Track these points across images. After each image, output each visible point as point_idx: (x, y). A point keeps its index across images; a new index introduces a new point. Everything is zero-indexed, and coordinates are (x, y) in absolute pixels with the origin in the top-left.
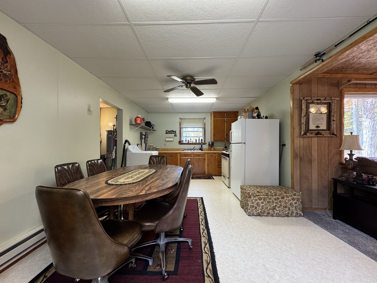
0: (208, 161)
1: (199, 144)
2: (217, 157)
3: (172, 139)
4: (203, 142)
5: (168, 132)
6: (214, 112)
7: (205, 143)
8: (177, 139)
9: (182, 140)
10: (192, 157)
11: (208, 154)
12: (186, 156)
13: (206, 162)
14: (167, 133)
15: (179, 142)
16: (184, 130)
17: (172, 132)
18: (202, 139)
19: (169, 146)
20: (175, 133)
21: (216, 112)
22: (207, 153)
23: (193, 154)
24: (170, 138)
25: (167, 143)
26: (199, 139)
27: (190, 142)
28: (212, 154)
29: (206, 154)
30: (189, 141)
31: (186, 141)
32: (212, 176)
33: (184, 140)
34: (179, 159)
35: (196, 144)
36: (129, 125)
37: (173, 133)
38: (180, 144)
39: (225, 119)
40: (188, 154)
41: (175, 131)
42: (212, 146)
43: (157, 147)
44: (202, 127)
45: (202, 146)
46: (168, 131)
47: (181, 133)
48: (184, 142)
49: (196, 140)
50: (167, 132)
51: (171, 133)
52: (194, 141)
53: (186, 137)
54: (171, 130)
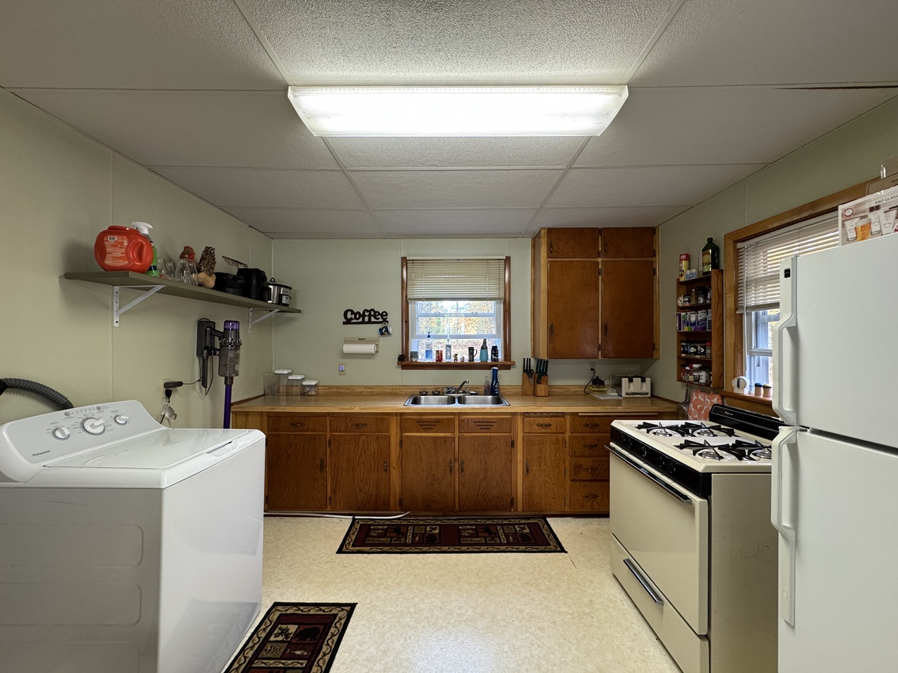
0: (527, 451)
1: (483, 366)
2: (568, 434)
3: (370, 348)
4: (501, 356)
5: (352, 318)
6: (551, 231)
7: (507, 363)
8: (392, 346)
9: (412, 349)
10: (457, 433)
11: (527, 419)
12: (425, 430)
13: (520, 457)
14: (348, 322)
15: (402, 358)
16: (418, 308)
17: (370, 316)
18: (495, 348)
19: (358, 376)
20: (385, 321)
21: (558, 230)
22: (525, 415)
23: (461, 421)
24: (362, 340)
25: (350, 364)
26: (484, 347)
27: (445, 360)
28: (547, 420)
29: (519, 418)
30: (439, 354)
31: (428, 353)
32: (544, 518)
33: (420, 349)
34: (394, 440)
35: (470, 366)
36: (56, 280)
37: (373, 319)
38: (404, 367)
39: (600, 260)
40: (438, 421)
41: (382, 315)
42: (540, 377)
43: (304, 383)
44: (495, 294)
45: (495, 377)
46: (352, 312)
47: (407, 322)
48: (422, 359)
49: (471, 350)
50: (349, 315)
51: (366, 319)
52: (464, 355)
53: (429, 336)
54: (365, 310)
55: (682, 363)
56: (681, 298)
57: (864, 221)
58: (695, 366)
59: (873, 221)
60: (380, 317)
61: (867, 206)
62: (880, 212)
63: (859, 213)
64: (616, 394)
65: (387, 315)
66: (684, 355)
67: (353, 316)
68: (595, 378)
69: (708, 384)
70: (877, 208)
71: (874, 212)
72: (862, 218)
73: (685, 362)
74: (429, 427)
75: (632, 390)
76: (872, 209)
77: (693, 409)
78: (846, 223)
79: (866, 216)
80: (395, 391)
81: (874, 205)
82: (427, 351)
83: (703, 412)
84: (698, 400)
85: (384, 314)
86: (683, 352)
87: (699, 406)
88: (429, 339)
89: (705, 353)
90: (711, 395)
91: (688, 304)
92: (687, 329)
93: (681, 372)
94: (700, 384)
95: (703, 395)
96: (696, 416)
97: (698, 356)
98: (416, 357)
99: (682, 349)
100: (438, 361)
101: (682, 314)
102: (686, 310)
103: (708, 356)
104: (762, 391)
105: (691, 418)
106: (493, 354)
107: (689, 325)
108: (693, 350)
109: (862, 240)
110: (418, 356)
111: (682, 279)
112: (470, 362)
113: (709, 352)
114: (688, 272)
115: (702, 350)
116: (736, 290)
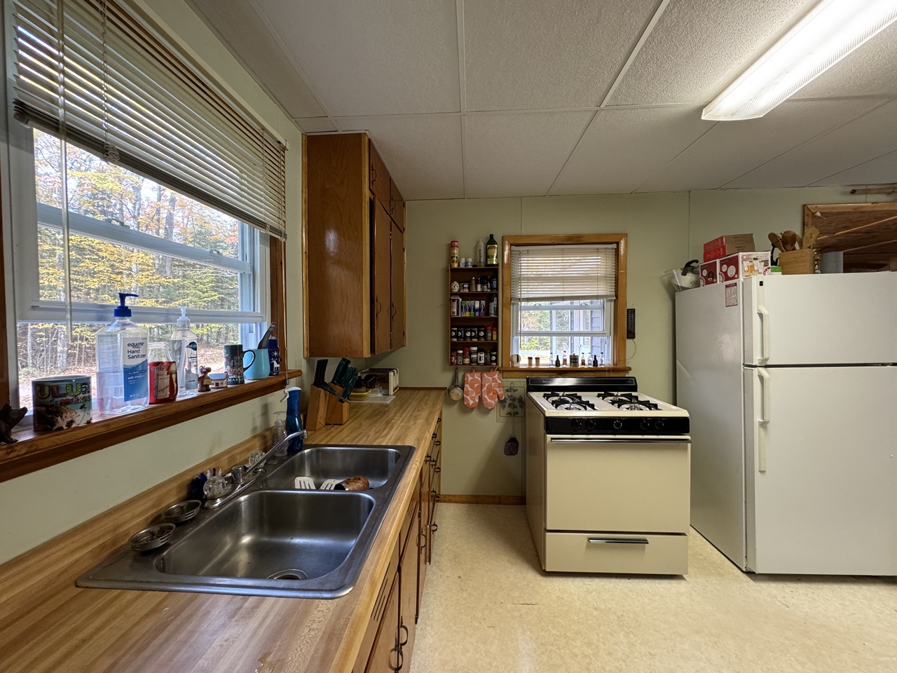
31: (132, 377)
49: (235, 353)
55: (454, 348)
56: (456, 283)
57: (751, 264)
58: (475, 349)
59: (755, 264)
61: (753, 257)
62: (758, 261)
63: (749, 259)
64: (381, 394)
66: (455, 340)
69: (488, 363)
70: (757, 259)
73: (456, 348)
76: (755, 259)
77: (470, 389)
78: (744, 262)
79: (752, 262)
82: (129, 372)
83: (485, 389)
84: (474, 379)
86: (456, 336)
87: (476, 385)
88: (128, 320)
89: (485, 336)
90: (491, 373)
91: (467, 291)
92: (468, 314)
93: (451, 356)
94: (478, 364)
95: (479, 374)
96: (474, 395)
97: (476, 340)
98: (85, 404)
99: (454, 334)
100: (158, 401)
101: (460, 300)
102: (465, 297)
103: (489, 338)
104: (534, 361)
105: (468, 398)
106: (274, 357)
107: (470, 310)
108: (468, 334)
109: (751, 272)
110: (89, 397)
111: (456, 265)
112: (235, 383)
113: (490, 335)
114: (463, 260)
115: (482, 334)
116: (511, 284)
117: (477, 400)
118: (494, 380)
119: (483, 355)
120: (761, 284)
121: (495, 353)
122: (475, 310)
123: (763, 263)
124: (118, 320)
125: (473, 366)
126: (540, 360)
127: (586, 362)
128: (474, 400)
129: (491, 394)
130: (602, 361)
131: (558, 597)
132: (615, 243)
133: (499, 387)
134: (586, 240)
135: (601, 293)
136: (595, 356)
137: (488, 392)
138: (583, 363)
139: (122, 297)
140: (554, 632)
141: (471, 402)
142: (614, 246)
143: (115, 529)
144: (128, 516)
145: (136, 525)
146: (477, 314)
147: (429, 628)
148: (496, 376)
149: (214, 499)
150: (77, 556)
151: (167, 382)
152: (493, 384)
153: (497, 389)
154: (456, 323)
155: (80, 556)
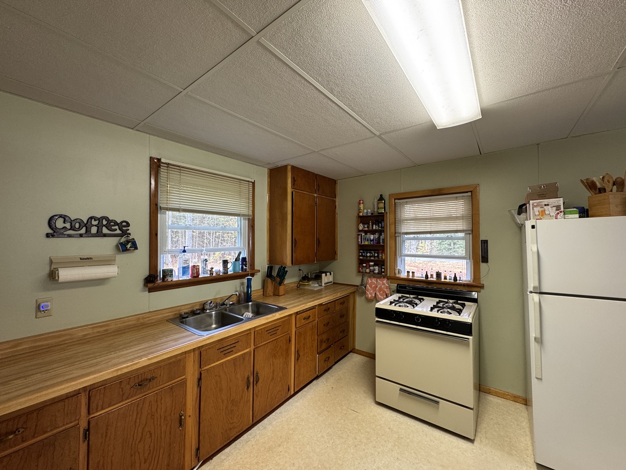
0: (297, 343)
1: (235, 277)
2: (317, 320)
4: (248, 267)
5: (64, 227)
6: (293, 168)
8: (139, 260)
10: (252, 347)
11: (297, 317)
12: (226, 355)
13: (293, 348)
15: (149, 279)
16: (168, 219)
17: (99, 226)
18: (245, 260)
20: (125, 233)
21: (297, 169)
22: (296, 314)
26: (238, 259)
27: (201, 275)
29: (293, 318)
30: (196, 269)
31: (185, 270)
35: (225, 278)
37: (105, 231)
38: (152, 290)
41: (120, 225)
44: (245, 211)
45: (249, 285)
46: (64, 218)
47: (156, 235)
48: (177, 276)
49: (225, 263)
50: (60, 224)
51: (94, 230)
52: (218, 268)
53: (184, 251)
54: (91, 218)
55: (361, 262)
56: (361, 225)
57: (542, 209)
58: (372, 263)
59: (546, 209)
60: (117, 227)
61: (544, 204)
62: (549, 207)
63: (540, 205)
64: (318, 285)
65: (128, 225)
66: (361, 258)
67: (68, 225)
68: (304, 276)
69: (380, 273)
70: (548, 205)
71: (546, 206)
72: (541, 207)
73: (362, 262)
74: (230, 350)
75: (326, 281)
76: (545, 205)
77: (369, 288)
78: (534, 208)
79: (543, 207)
80: (141, 321)
81: (546, 203)
82: (184, 268)
83: (377, 289)
84: (372, 282)
85: (124, 224)
86: (362, 256)
87: (373, 286)
88: (185, 253)
89: (378, 256)
90: (382, 279)
91: (367, 229)
92: (367, 243)
93: (359, 267)
94: (374, 273)
95: (375, 279)
96: (372, 292)
97: (373, 258)
98: (171, 275)
99: (360, 254)
100: (193, 277)
101: (363, 234)
102: (366, 232)
103: (380, 258)
104: (411, 274)
105: (368, 293)
106: (244, 265)
107: (368, 241)
108: (368, 255)
109: (542, 216)
110: (172, 274)
111: (361, 214)
112: (224, 273)
113: (380, 255)
114: (365, 211)
115: (376, 255)
116: (395, 224)
117: (374, 295)
118: (384, 284)
119: (377, 268)
120: (533, 227)
121: (383, 267)
122: (371, 241)
123: (555, 208)
124: (183, 254)
125: (372, 274)
126: (415, 274)
127: (448, 278)
128: (372, 295)
129: (382, 292)
130: (460, 278)
131: (374, 416)
132: (469, 192)
133: (387, 289)
134: (445, 192)
135: (460, 228)
136: (455, 274)
137: (380, 291)
138: (445, 278)
139: (184, 247)
140: (356, 426)
141: (370, 296)
142: (469, 194)
143: (179, 311)
144: (183, 308)
145: (184, 311)
146: (372, 243)
147: (301, 400)
148: (385, 282)
149: (206, 310)
150: (170, 314)
151: (196, 271)
152: (383, 286)
153: (385, 290)
154: (362, 248)
155: (170, 315)
